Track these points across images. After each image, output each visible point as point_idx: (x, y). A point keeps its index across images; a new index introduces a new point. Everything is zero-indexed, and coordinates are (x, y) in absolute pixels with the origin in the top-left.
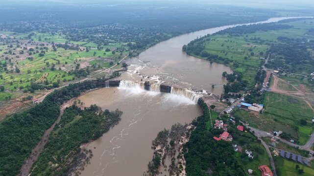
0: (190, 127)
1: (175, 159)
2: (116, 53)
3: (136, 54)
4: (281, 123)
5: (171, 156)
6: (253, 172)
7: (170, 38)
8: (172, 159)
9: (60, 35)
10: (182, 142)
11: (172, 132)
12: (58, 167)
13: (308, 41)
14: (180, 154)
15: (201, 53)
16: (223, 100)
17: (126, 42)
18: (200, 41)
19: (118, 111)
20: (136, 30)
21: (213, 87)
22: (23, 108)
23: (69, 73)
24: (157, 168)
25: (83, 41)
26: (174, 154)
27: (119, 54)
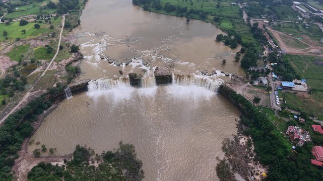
0: (243, 141)
2: (42, 26)
3: (74, 22)
10: (257, 174)
11: (230, 161)
15: (162, 6)
16: (256, 83)
19: (125, 147)
27: (48, 26)
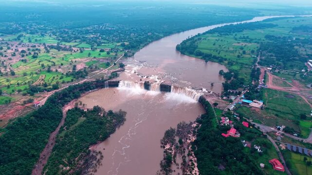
0: (195, 125)
1: (185, 157)
2: (111, 54)
3: (131, 54)
4: (282, 118)
5: (182, 154)
6: (265, 166)
7: (162, 38)
8: (183, 157)
9: (50, 36)
10: (190, 140)
11: (178, 131)
12: (70, 170)
13: (294, 39)
14: (189, 151)
15: (195, 52)
16: (224, 98)
17: (118, 42)
18: (192, 40)
19: (122, 112)
20: (127, 30)
21: (212, 85)
22: (25, 112)
23: (67, 74)
24: (170, 166)
25: (75, 42)
26: (184, 152)
27: (114, 54)
